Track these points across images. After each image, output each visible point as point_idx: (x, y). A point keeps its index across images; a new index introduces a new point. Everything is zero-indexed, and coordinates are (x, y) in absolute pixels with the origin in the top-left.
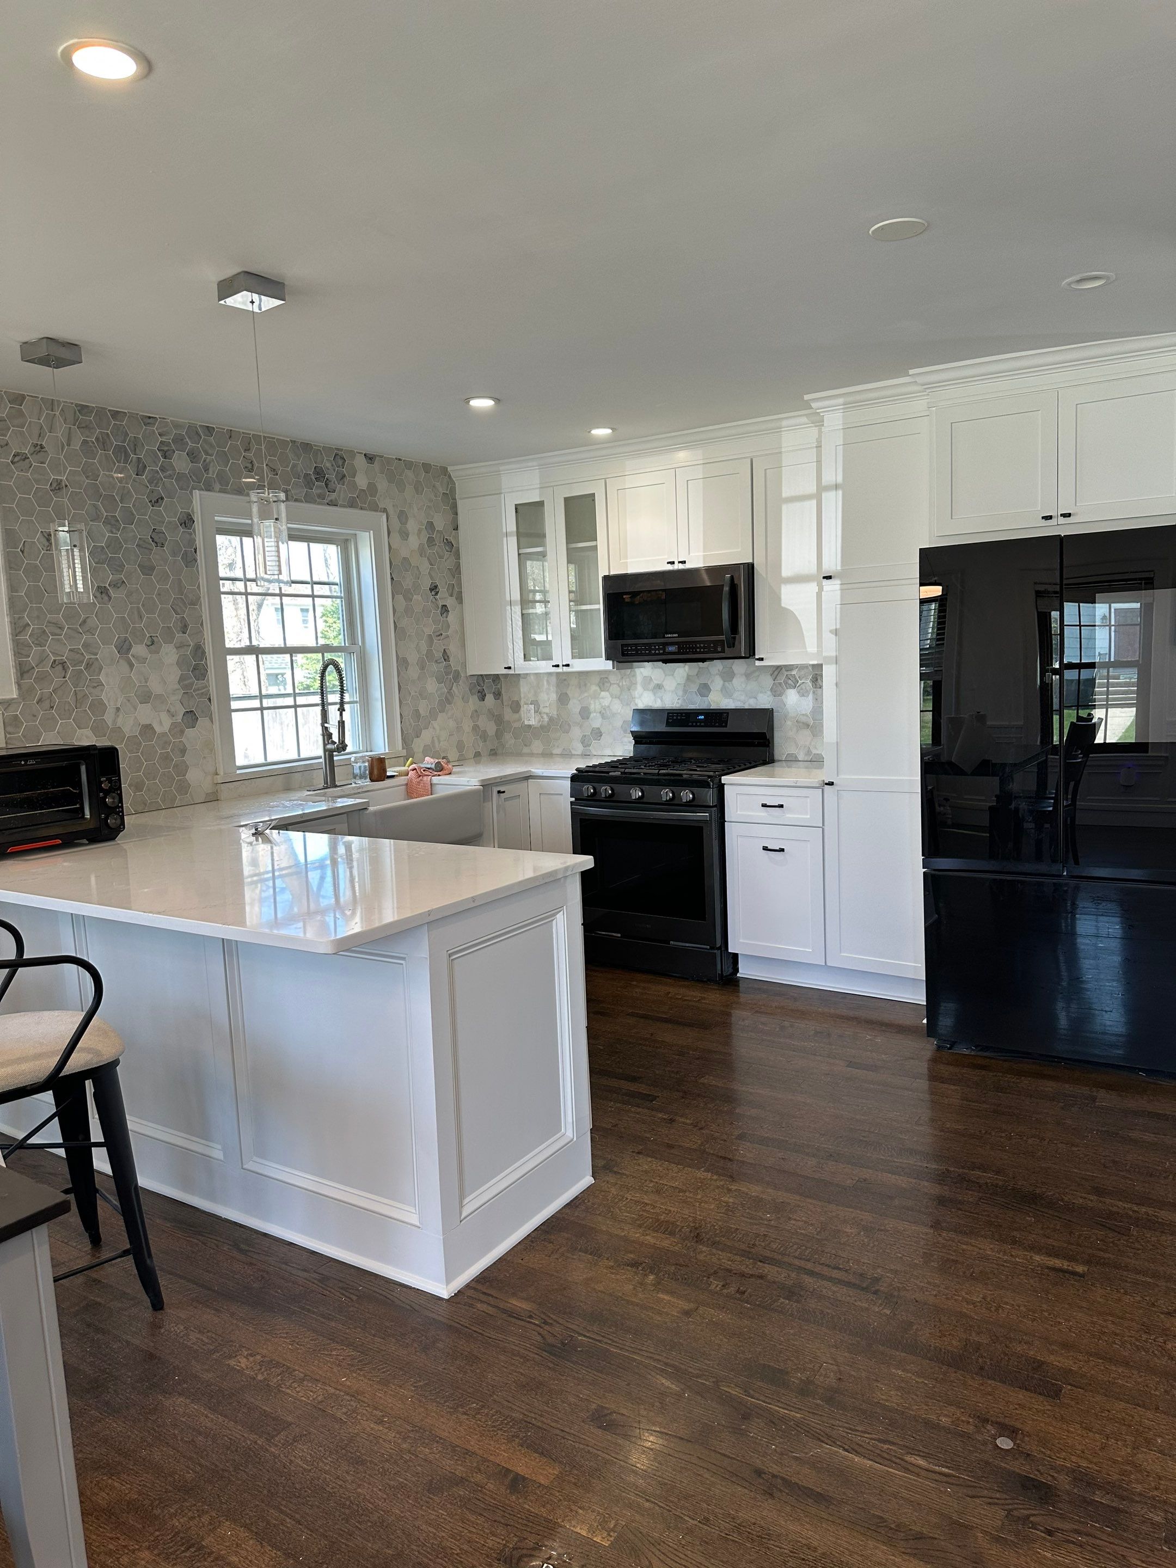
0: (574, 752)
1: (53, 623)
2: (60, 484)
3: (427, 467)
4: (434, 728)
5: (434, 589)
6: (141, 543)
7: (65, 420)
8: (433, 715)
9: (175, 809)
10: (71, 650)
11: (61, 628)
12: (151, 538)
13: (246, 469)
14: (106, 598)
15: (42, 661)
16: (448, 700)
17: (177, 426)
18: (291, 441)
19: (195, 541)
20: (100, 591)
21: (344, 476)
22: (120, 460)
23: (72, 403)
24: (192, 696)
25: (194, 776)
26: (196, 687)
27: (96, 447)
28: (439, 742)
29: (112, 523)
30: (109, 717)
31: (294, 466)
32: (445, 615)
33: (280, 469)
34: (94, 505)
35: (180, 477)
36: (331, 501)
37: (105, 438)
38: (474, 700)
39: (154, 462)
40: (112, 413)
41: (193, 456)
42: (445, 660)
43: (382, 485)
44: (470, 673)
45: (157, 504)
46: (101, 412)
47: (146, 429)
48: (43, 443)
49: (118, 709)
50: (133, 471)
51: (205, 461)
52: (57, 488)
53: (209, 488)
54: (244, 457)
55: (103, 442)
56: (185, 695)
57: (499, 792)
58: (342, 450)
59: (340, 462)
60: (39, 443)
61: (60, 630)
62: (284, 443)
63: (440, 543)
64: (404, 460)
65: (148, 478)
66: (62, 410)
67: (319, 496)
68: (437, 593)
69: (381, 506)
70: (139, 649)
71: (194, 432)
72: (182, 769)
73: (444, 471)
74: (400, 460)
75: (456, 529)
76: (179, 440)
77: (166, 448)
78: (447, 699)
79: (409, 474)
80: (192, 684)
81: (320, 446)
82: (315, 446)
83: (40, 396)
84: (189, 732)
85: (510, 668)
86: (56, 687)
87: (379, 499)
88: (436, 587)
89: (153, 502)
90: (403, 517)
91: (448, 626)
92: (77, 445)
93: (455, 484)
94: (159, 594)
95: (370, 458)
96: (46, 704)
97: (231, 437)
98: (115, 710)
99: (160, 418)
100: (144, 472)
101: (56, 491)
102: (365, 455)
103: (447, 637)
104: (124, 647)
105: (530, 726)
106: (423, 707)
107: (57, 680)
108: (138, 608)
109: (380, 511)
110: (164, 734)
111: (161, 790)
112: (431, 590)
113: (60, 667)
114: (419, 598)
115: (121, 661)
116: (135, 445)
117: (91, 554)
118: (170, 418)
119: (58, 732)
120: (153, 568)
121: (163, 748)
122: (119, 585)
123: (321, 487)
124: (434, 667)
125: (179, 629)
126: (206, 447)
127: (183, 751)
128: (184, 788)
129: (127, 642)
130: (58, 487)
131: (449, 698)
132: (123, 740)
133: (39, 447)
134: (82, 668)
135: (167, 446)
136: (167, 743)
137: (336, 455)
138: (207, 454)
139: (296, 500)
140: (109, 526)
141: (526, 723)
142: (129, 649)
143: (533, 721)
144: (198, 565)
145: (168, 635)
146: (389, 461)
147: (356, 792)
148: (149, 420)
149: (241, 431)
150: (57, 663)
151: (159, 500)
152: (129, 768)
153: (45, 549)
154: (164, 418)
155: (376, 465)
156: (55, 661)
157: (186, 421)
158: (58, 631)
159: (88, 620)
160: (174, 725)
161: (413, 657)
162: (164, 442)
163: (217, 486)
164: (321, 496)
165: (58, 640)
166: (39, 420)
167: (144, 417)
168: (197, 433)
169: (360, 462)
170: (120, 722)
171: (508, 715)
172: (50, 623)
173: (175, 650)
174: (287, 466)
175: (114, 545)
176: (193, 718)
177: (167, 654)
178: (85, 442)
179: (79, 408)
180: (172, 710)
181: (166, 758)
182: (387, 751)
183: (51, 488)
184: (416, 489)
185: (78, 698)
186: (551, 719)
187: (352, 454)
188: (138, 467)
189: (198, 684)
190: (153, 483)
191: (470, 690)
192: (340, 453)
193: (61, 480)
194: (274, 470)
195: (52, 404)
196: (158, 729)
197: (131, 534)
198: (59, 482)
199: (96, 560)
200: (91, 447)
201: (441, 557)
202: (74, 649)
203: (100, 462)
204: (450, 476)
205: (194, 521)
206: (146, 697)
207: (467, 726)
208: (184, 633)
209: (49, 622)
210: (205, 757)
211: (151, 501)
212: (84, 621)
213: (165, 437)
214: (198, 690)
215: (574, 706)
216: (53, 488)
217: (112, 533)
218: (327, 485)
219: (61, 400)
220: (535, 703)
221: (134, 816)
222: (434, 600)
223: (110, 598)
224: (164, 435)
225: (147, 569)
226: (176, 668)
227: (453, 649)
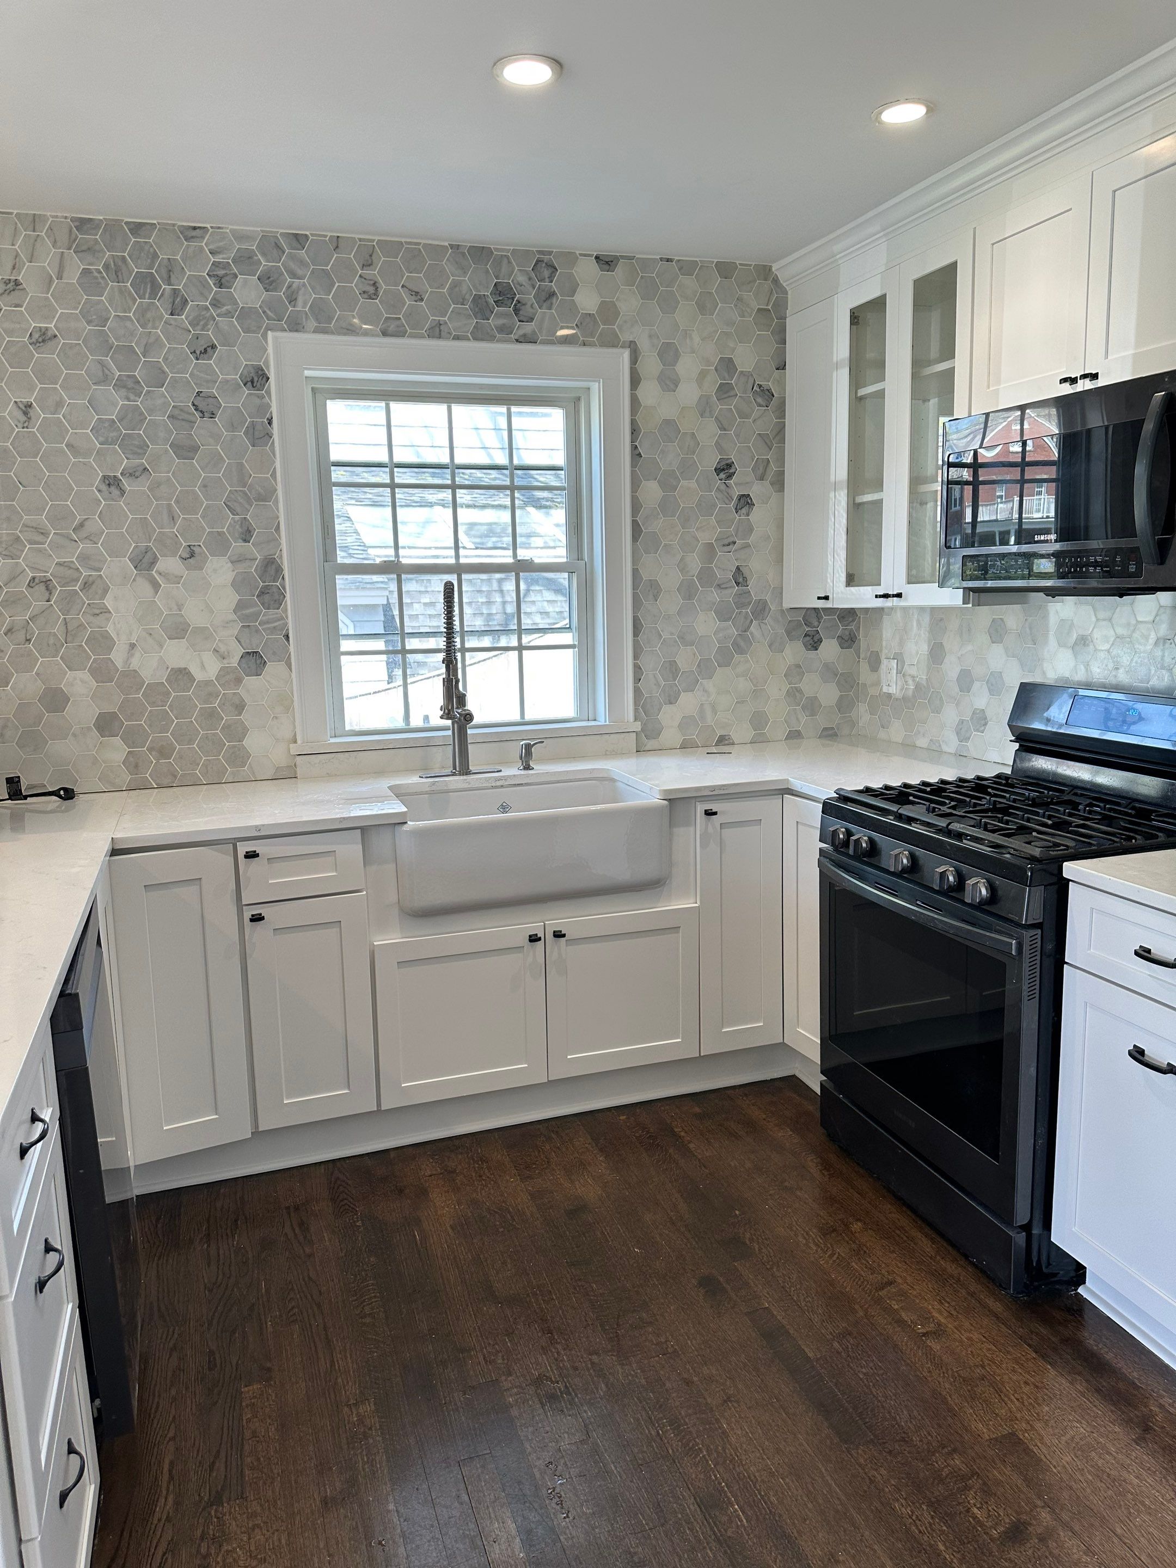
0: (945, 748)
1: (32, 527)
2: (44, 334)
3: (725, 269)
4: (705, 691)
5: (725, 469)
6: (176, 412)
7: (55, 243)
8: (705, 669)
9: (224, 785)
10: (58, 564)
11: (45, 534)
12: (194, 405)
13: (366, 296)
14: (116, 492)
15: (14, 578)
16: (741, 645)
17: (241, 237)
18: (452, 246)
19: (270, 407)
20: (107, 482)
21: (552, 294)
22: (144, 294)
23: (66, 218)
24: (257, 631)
25: (254, 742)
26: (264, 618)
27: (103, 278)
28: (714, 711)
29: (129, 386)
30: (118, 657)
31: (455, 285)
32: (744, 511)
33: (428, 290)
34: (100, 363)
35: (245, 314)
36: (524, 335)
37: (120, 263)
38: (794, 651)
39: (202, 294)
40: (132, 226)
41: (268, 281)
42: (738, 584)
43: (629, 303)
44: (787, 604)
45: (205, 356)
46: (112, 227)
47: (188, 247)
48: (20, 278)
49: (133, 646)
50: (166, 310)
51: (289, 287)
52: (40, 340)
53: (295, 326)
54: (360, 276)
55: (116, 270)
56: (247, 630)
57: (709, 813)
58: (550, 253)
59: (546, 273)
60: (13, 278)
61: (42, 536)
62: (436, 251)
63: (745, 392)
64: (679, 261)
65: (191, 317)
66: (50, 228)
67: (501, 329)
68: (730, 476)
69: (625, 337)
70: (169, 564)
71: (271, 245)
72: (237, 733)
73: (765, 272)
74: (668, 260)
75: (782, 367)
76: (246, 260)
77: (221, 272)
78: (735, 644)
79: (689, 282)
80: (258, 614)
81: (508, 251)
82: (497, 249)
83: (15, 212)
84: (251, 682)
85: (826, 598)
86: (34, 613)
87: (620, 328)
88: (730, 465)
89: (198, 352)
90: (669, 354)
91: (751, 530)
92: (73, 276)
93: (787, 293)
94: (205, 486)
95: (607, 263)
96: (21, 636)
97: (337, 247)
98: (127, 647)
99: (212, 227)
100: (182, 309)
101: (38, 345)
102: (597, 258)
103: (747, 546)
104: (145, 560)
105: (889, 696)
106: (685, 659)
107: (38, 605)
108: (169, 506)
109: (622, 347)
110: (208, 683)
111: (201, 758)
112: (718, 471)
113: (42, 587)
114: (693, 484)
115: (138, 578)
116: (170, 270)
117: (94, 432)
118: (231, 227)
119: (37, 674)
120: (195, 449)
121: (205, 702)
122: (137, 474)
123: (506, 315)
124: (715, 596)
125: (237, 535)
126: (292, 265)
127: (240, 707)
128: (239, 757)
129: (149, 554)
130: (43, 338)
131: (742, 644)
132: (141, 689)
133: (12, 284)
134: (77, 588)
135: (224, 269)
136: (213, 695)
137: (538, 261)
138: (293, 275)
139: (457, 338)
140: (124, 390)
141: (885, 689)
142: (153, 563)
143: (893, 689)
144: (273, 443)
145: (219, 545)
146: (645, 264)
147: (494, 784)
148: (193, 232)
149: (357, 236)
150: (37, 581)
151: (209, 349)
152: (150, 726)
153: (20, 425)
154: (219, 228)
155: (620, 271)
156: (34, 578)
157: (259, 229)
158: (40, 538)
159: (87, 523)
160: (224, 671)
161: (670, 579)
162: (219, 263)
163: (312, 323)
164: (505, 330)
165: (40, 550)
166: (13, 245)
167: (184, 229)
168: (278, 246)
169: (587, 270)
170: (135, 663)
171: (865, 675)
172: (27, 527)
173: (230, 564)
174: (442, 286)
175: (132, 417)
176: (258, 662)
177: (215, 570)
178: (86, 272)
179: (77, 224)
180: (223, 648)
181: (211, 715)
182: (607, 723)
183: (31, 341)
184: (702, 308)
185: (70, 628)
186: (918, 686)
187: (571, 258)
188: (174, 302)
189: (267, 614)
190: (198, 324)
191: (788, 633)
192: (546, 258)
193: (47, 329)
194: (417, 293)
195: (35, 221)
196: (199, 675)
197: (160, 402)
198: (43, 332)
199: (101, 439)
200: (96, 278)
201: (743, 415)
202: (65, 562)
203: (110, 301)
204: (776, 281)
205: (268, 378)
206: (179, 630)
207: (776, 689)
208: (246, 541)
209: (25, 526)
210: (276, 718)
211: (195, 352)
212: (81, 525)
213: (221, 256)
214: (268, 622)
215: (951, 667)
216: (34, 340)
217: (129, 400)
218: (516, 311)
219: (49, 214)
220: (899, 657)
221: (156, 790)
222: (723, 487)
223: (123, 492)
224: (219, 253)
225: (186, 450)
226: (230, 591)
227: (756, 566)
